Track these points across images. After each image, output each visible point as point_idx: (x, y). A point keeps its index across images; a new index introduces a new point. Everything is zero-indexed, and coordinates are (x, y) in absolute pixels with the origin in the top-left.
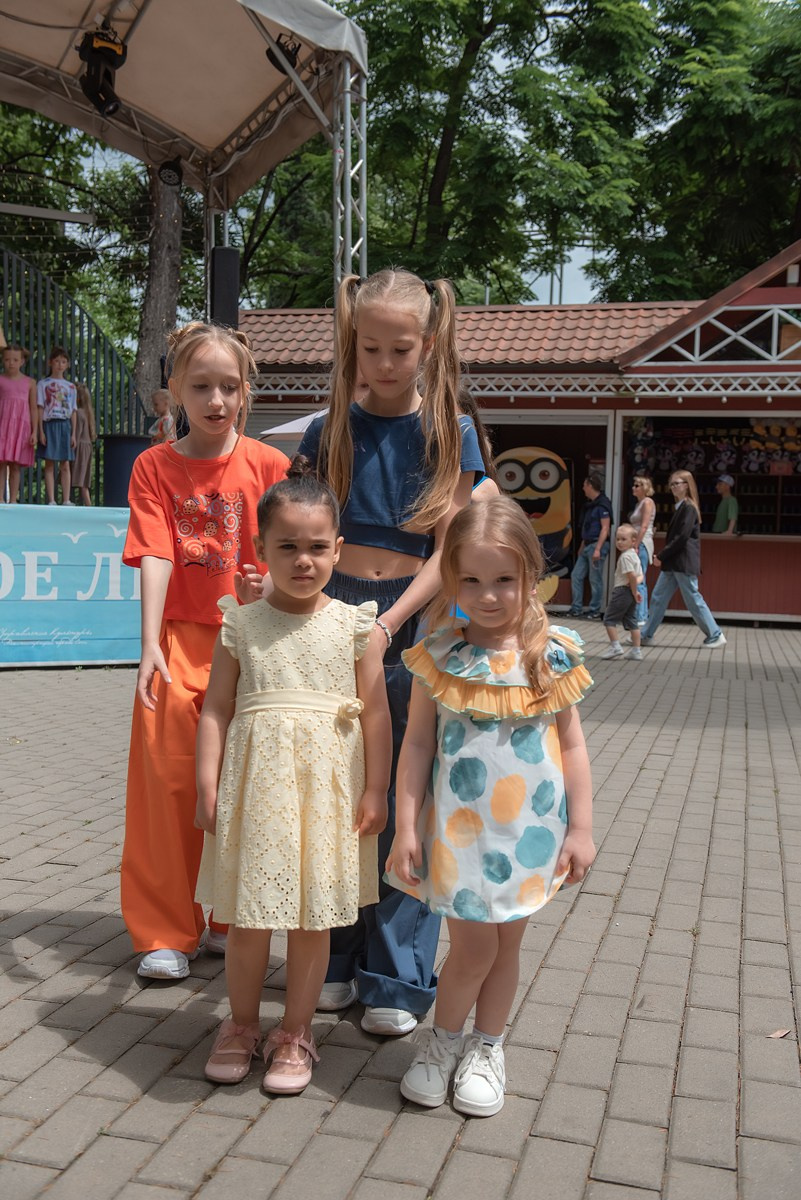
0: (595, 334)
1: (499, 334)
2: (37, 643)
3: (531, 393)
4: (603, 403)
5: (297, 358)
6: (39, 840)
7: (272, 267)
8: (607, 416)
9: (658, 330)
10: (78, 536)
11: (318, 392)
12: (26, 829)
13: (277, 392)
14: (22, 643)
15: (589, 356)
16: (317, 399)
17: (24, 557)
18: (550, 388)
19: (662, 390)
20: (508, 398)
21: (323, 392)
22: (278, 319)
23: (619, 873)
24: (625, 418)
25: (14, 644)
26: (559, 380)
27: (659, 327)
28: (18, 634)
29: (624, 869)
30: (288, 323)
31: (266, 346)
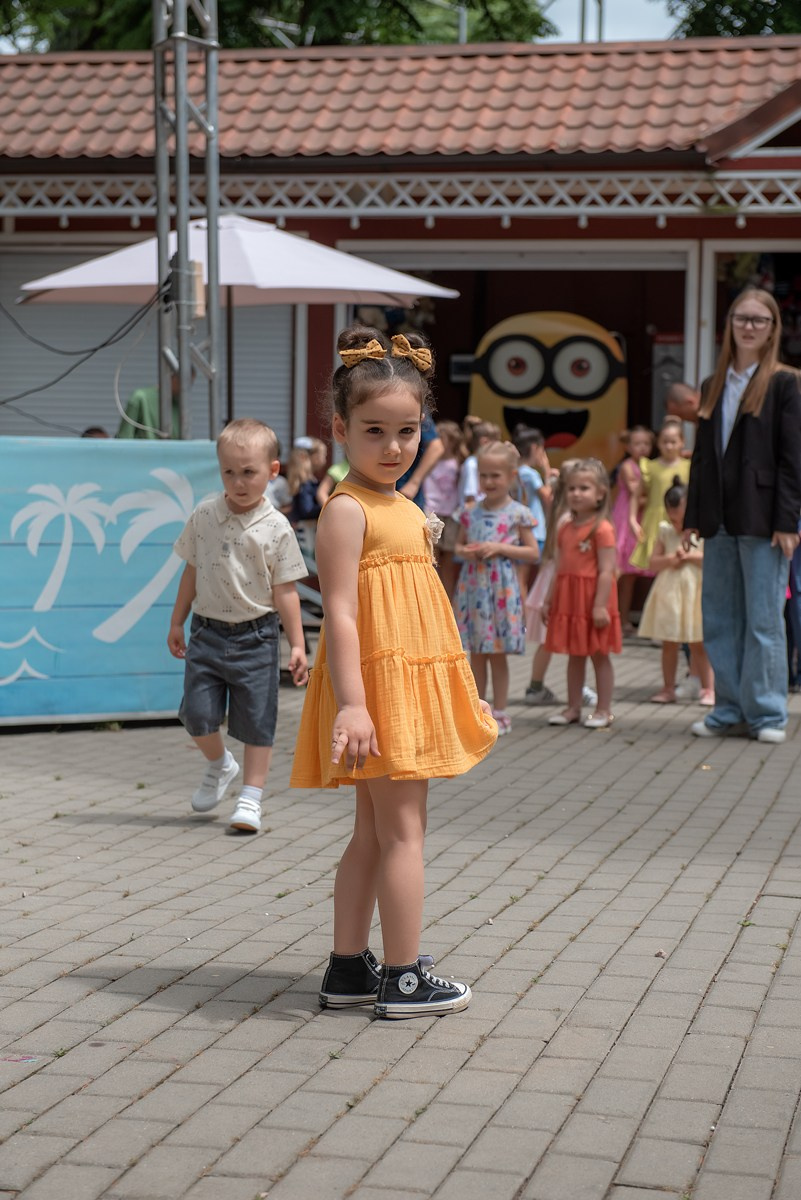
0: (661, 97)
1: (479, 98)
3: (541, 210)
4: (679, 228)
5: (96, 145)
8: (684, 255)
9: (779, 89)
11: (138, 211)
13: (59, 211)
15: (650, 139)
16: (136, 223)
18: (577, 199)
19: (789, 201)
20: (497, 220)
21: (148, 210)
22: (59, 71)
23: (692, 1142)
24: (720, 257)
26: (594, 185)
27: (781, 84)
29: (701, 1134)
30: (80, 80)
31: (36, 122)
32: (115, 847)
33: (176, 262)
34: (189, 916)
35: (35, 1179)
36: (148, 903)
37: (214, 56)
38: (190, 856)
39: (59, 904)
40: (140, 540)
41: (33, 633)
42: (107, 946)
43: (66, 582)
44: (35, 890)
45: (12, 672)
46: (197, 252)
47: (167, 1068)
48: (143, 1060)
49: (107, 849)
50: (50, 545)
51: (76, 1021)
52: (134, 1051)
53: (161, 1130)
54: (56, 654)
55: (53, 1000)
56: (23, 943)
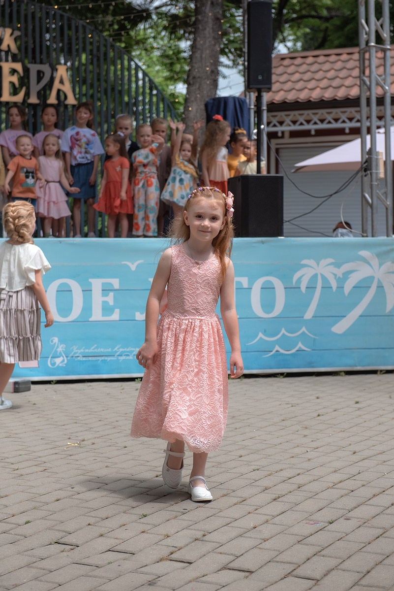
2: (103, 358)
5: (328, 95)
6: (103, 530)
7: (304, 12)
10: (136, 264)
11: (348, 125)
12: (92, 520)
13: (312, 127)
14: (90, 358)
16: (347, 131)
17: (90, 284)
21: (354, 124)
22: (310, 60)
25: (84, 359)
28: (87, 351)
30: (320, 64)
31: (300, 85)
32: (347, 431)
33: (370, 152)
34: (384, 463)
35: (325, 576)
36: (365, 457)
37: (388, 53)
38: (383, 436)
39: (324, 456)
40: (353, 286)
41: (304, 329)
42: (348, 475)
43: (318, 305)
44: (312, 449)
45: (295, 348)
46: (380, 147)
47: (381, 531)
48: (369, 527)
49: (344, 431)
50: (311, 288)
51: (337, 508)
52: (364, 523)
53: (380, 558)
54: (314, 339)
55: (326, 498)
56: (309, 473)
